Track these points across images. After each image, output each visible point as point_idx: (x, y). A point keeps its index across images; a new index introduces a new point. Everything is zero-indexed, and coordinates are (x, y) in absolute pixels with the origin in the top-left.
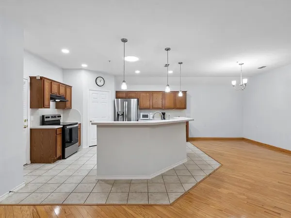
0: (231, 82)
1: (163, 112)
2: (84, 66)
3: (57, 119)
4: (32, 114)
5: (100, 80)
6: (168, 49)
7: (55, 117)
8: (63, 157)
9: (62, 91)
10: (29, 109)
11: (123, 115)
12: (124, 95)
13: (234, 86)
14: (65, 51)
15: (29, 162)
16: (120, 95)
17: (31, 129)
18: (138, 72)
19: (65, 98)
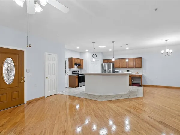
0: (161, 52)
1: (128, 69)
2: (87, 51)
3: (78, 72)
4: (69, 70)
5: (94, 55)
6: (113, 42)
7: (77, 71)
8: (78, 86)
9: (79, 62)
10: (68, 69)
11: (105, 71)
12: (107, 61)
13: (162, 54)
14: (78, 48)
15: (69, 87)
16: (105, 61)
17: (69, 76)
18: (110, 50)
19: (80, 64)
